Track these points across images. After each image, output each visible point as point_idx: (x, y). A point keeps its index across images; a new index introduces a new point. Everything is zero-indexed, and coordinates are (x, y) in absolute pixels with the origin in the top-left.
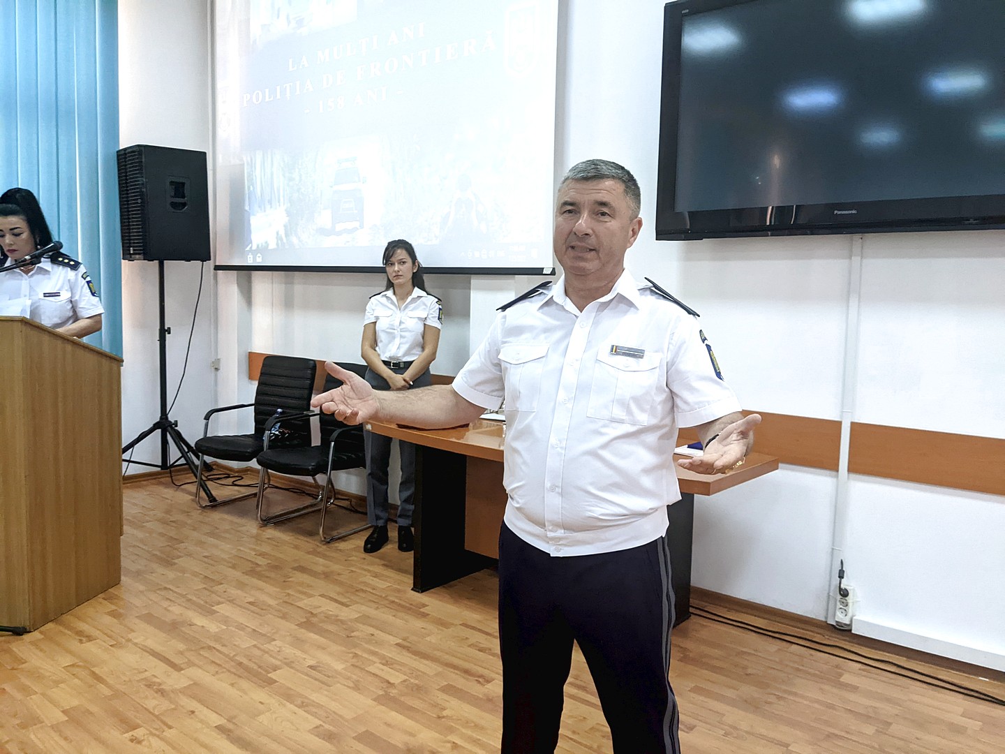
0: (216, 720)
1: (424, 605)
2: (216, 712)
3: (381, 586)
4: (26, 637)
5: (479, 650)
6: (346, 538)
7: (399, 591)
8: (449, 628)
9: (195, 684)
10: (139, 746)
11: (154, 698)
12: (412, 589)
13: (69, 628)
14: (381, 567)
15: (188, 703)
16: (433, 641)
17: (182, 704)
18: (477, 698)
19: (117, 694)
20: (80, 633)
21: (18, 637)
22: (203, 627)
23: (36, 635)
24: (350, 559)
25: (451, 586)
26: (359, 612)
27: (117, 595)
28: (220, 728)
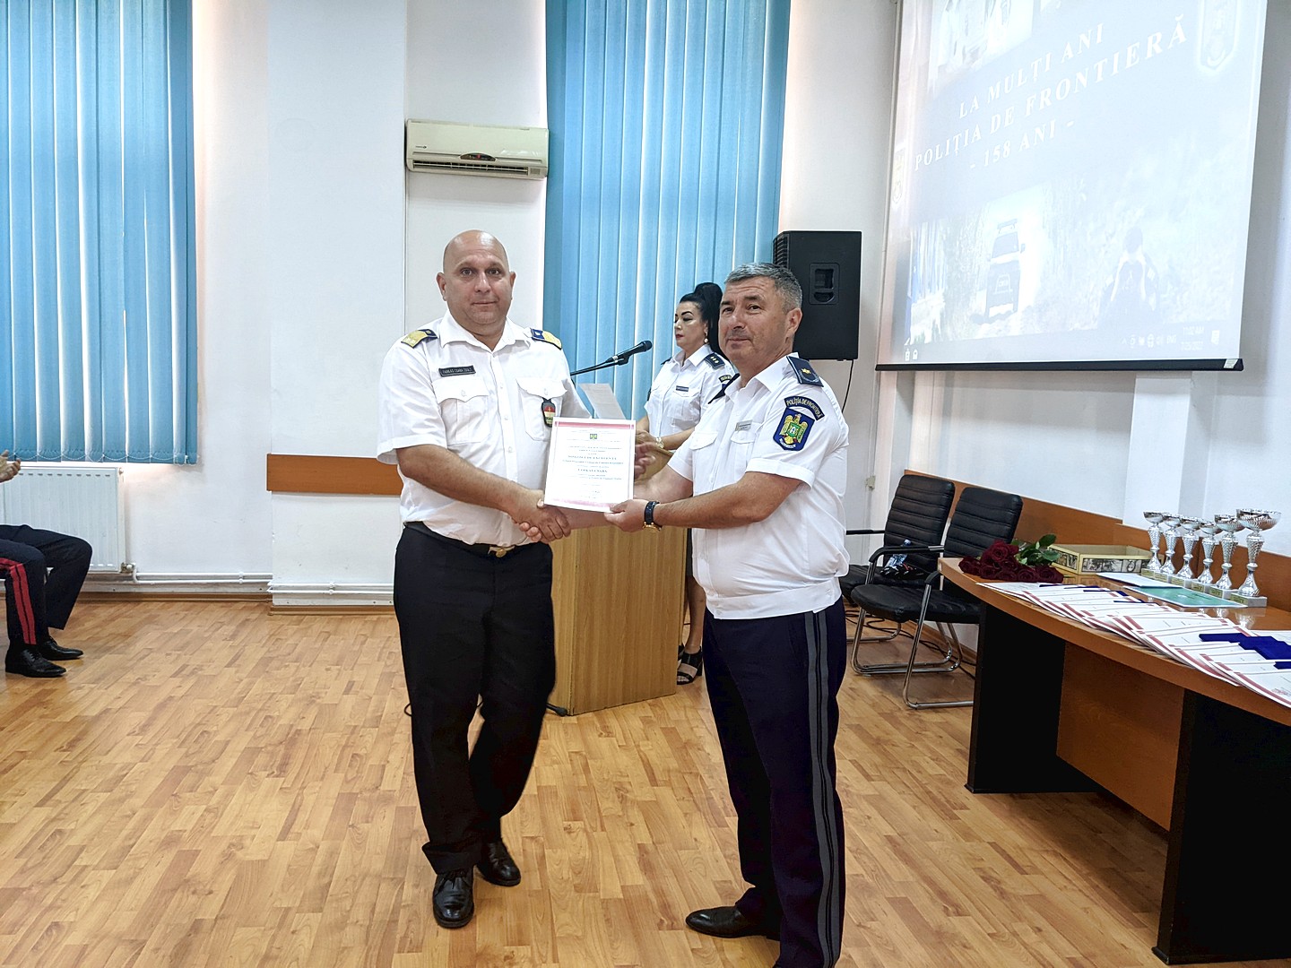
0: (644, 837)
1: (964, 807)
2: (650, 832)
3: (930, 771)
4: (564, 719)
5: (982, 878)
6: (940, 710)
7: (949, 783)
8: (968, 841)
9: (657, 803)
10: (567, 835)
11: (613, 801)
12: (965, 786)
13: (602, 721)
14: (952, 752)
15: (636, 816)
16: (935, 848)
17: (629, 814)
18: (926, 925)
19: (590, 788)
20: (605, 728)
21: (558, 717)
22: (709, 754)
23: (573, 719)
24: (924, 732)
25: (1021, 798)
26: (876, 790)
27: (662, 704)
28: (641, 847)
